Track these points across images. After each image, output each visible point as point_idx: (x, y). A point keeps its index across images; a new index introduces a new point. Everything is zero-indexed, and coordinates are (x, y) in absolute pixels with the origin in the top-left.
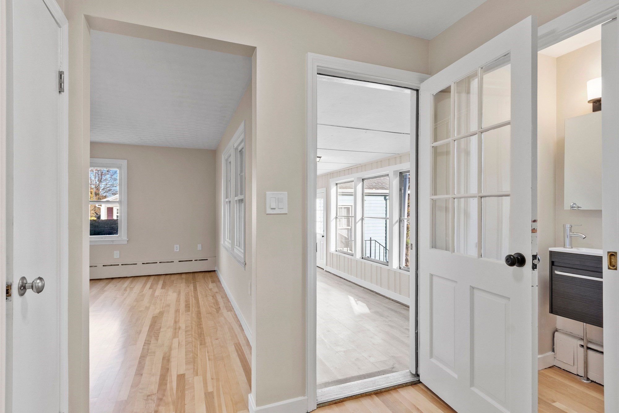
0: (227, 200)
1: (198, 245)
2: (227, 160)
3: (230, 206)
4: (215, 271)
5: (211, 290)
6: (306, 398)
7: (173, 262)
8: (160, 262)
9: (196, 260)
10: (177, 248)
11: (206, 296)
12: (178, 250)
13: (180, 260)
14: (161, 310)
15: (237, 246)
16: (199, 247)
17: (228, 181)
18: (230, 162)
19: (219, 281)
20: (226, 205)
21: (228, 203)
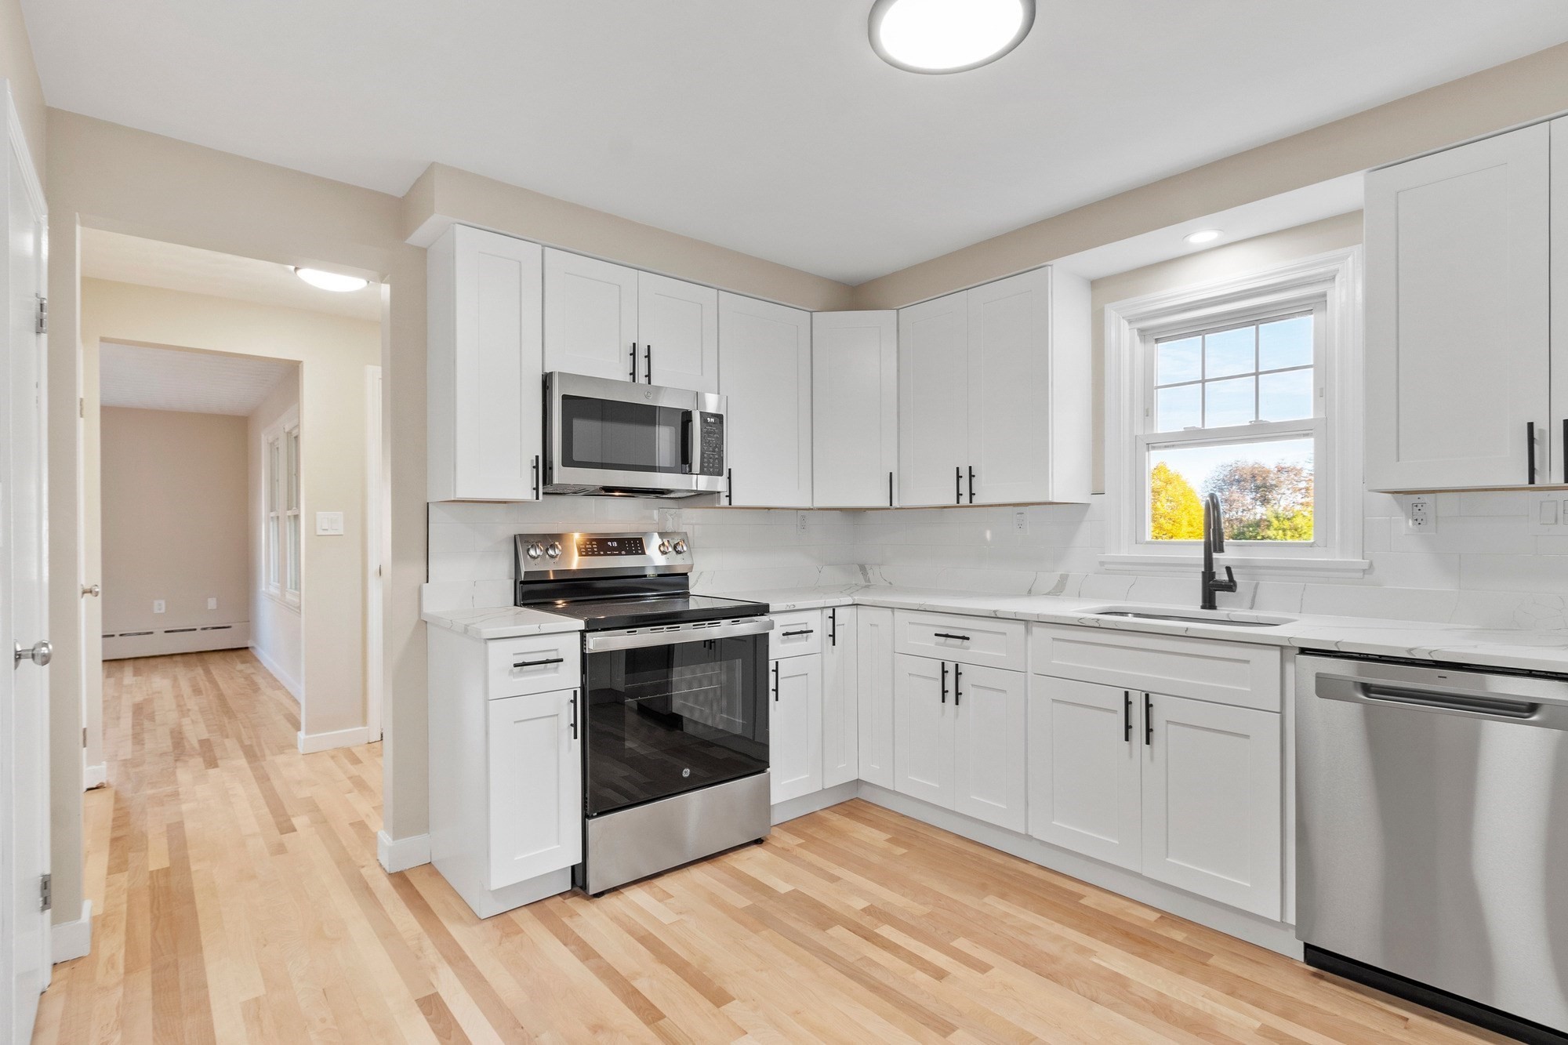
0: (273, 514)
1: (209, 600)
2: (272, 444)
3: (278, 525)
4: (247, 648)
5: (241, 671)
6: (367, 728)
7: (152, 633)
8: (121, 635)
9: (205, 629)
10: (160, 606)
11: (232, 678)
12: (163, 611)
13: (167, 630)
14: (147, 697)
15: (291, 588)
16: (212, 603)
17: (273, 480)
18: (278, 448)
19: (257, 660)
20: (271, 523)
21: (275, 520)
